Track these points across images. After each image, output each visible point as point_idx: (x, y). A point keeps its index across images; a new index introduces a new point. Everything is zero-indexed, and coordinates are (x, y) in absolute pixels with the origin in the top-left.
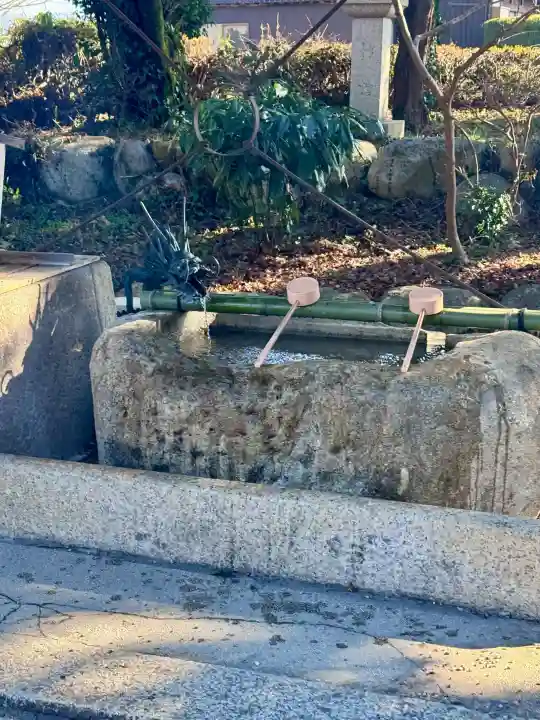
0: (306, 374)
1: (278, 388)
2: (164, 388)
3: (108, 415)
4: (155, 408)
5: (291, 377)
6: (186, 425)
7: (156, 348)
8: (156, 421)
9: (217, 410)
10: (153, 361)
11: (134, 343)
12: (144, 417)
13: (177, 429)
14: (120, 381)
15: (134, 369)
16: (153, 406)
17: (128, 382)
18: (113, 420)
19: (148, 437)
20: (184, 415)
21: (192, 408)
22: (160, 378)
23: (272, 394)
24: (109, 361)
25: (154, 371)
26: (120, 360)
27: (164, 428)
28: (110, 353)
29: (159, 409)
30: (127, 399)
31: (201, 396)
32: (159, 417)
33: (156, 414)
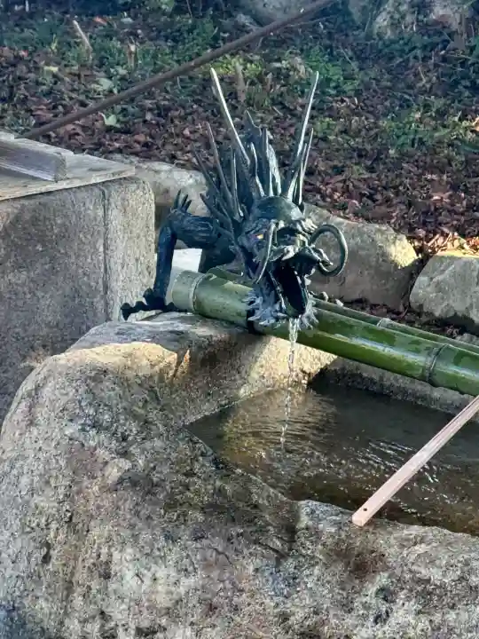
0: (461, 579)
1: (386, 594)
2: (132, 526)
3: (12, 550)
4: (108, 563)
5: (424, 572)
6: (164, 621)
7: (146, 424)
8: (104, 591)
9: (236, 609)
10: (125, 454)
11: (97, 402)
12: (81, 575)
13: (145, 624)
14: (48, 482)
15: (81, 463)
16: (103, 558)
17: (61, 490)
18: (22, 565)
19: (84, 622)
20: (163, 600)
21: (182, 590)
22: (129, 499)
23: (366, 606)
24: (35, 431)
25: (121, 481)
26: (57, 434)
27: (118, 612)
28: (42, 414)
29: (114, 568)
30: (54, 526)
31: (208, 566)
32: (112, 586)
33: (107, 576)
